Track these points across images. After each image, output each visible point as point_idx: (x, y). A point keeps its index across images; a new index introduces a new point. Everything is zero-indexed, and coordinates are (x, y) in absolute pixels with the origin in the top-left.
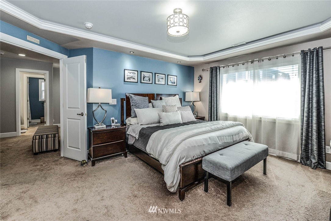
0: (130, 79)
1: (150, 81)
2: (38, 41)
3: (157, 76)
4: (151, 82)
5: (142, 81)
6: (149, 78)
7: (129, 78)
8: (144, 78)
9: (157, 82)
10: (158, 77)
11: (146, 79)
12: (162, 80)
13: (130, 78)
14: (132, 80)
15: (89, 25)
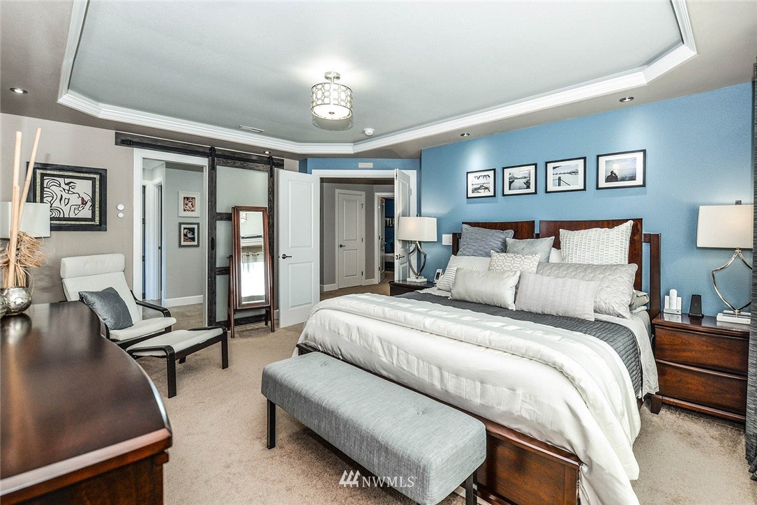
0: (479, 191)
1: (528, 187)
2: (371, 165)
3: (554, 168)
4: (532, 190)
5: (507, 191)
6: (525, 180)
7: (476, 189)
8: (511, 183)
9: (554, 185)
10: (557, 171)
11: (517, 183)
12: (573, 176)
13: (479, 188)
14: (483, 193)
15: (369, 131)
